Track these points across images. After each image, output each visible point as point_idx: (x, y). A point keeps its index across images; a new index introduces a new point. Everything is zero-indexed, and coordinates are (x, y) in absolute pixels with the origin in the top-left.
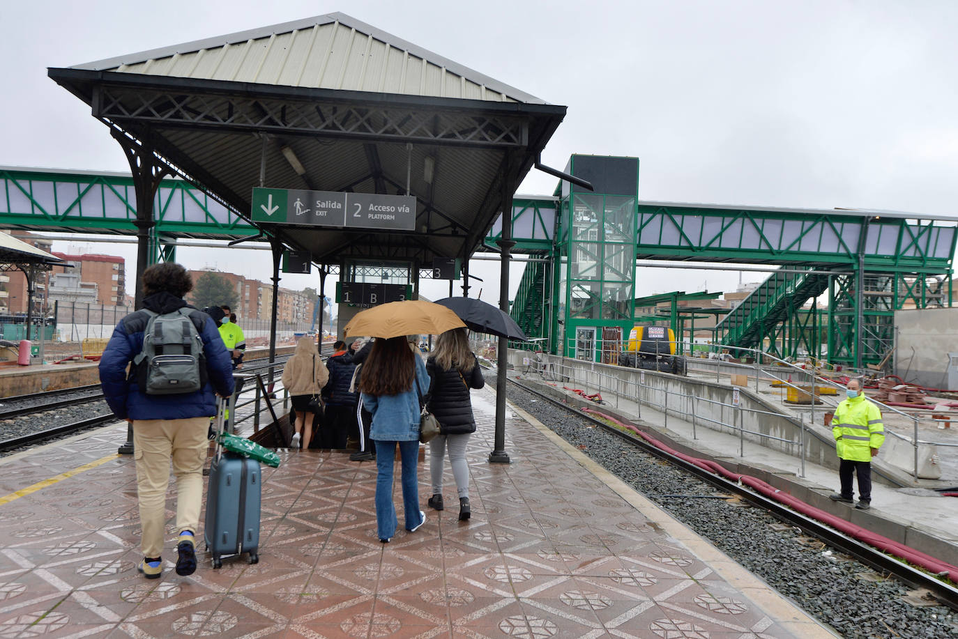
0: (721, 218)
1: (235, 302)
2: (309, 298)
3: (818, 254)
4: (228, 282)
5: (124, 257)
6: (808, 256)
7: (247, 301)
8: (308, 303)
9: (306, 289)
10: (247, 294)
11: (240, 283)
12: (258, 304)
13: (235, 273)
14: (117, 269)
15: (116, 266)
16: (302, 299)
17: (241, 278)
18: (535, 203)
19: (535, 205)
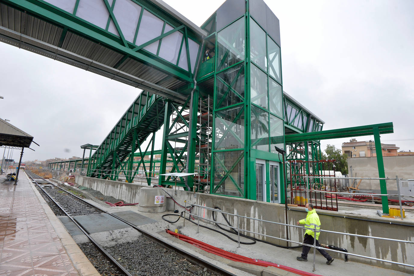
18: (186, 29)
19: (184, 31)
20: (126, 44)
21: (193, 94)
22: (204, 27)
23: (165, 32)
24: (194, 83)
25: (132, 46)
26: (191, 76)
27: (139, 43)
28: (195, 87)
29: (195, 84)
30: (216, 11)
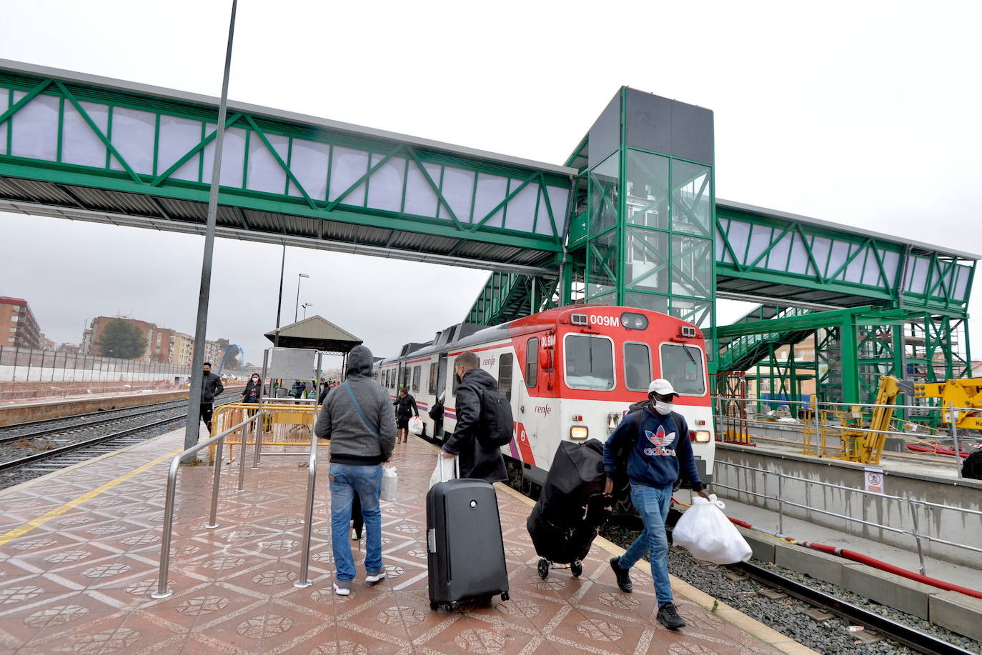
0: (769, 229)
1: (144, 347)
2: (221, 347)
3: (860, 286)
4: (137, 329)
5: (26, 300)
6: (850, 288)
7: (158, 348)
8: (220, 351)
9: (220, 339)
10: (159, 341)
11: (151, 331)
12: (169, 350)
13: (146, 321)
14: (18, 311)
15: (17, 308)
16: (214, 348)
17: (152, 326)
18: (542, 176)
19: (540, 180)
20: (461, 227)
21: (563, 270)
22: (570, 163)
23: (510, 193)
24: (563, 253)
25: (468, 227)
26: (558, 242)
27: (477, 220)
28: (564, 259)
29: (565, 254)
30: (588, 133)
